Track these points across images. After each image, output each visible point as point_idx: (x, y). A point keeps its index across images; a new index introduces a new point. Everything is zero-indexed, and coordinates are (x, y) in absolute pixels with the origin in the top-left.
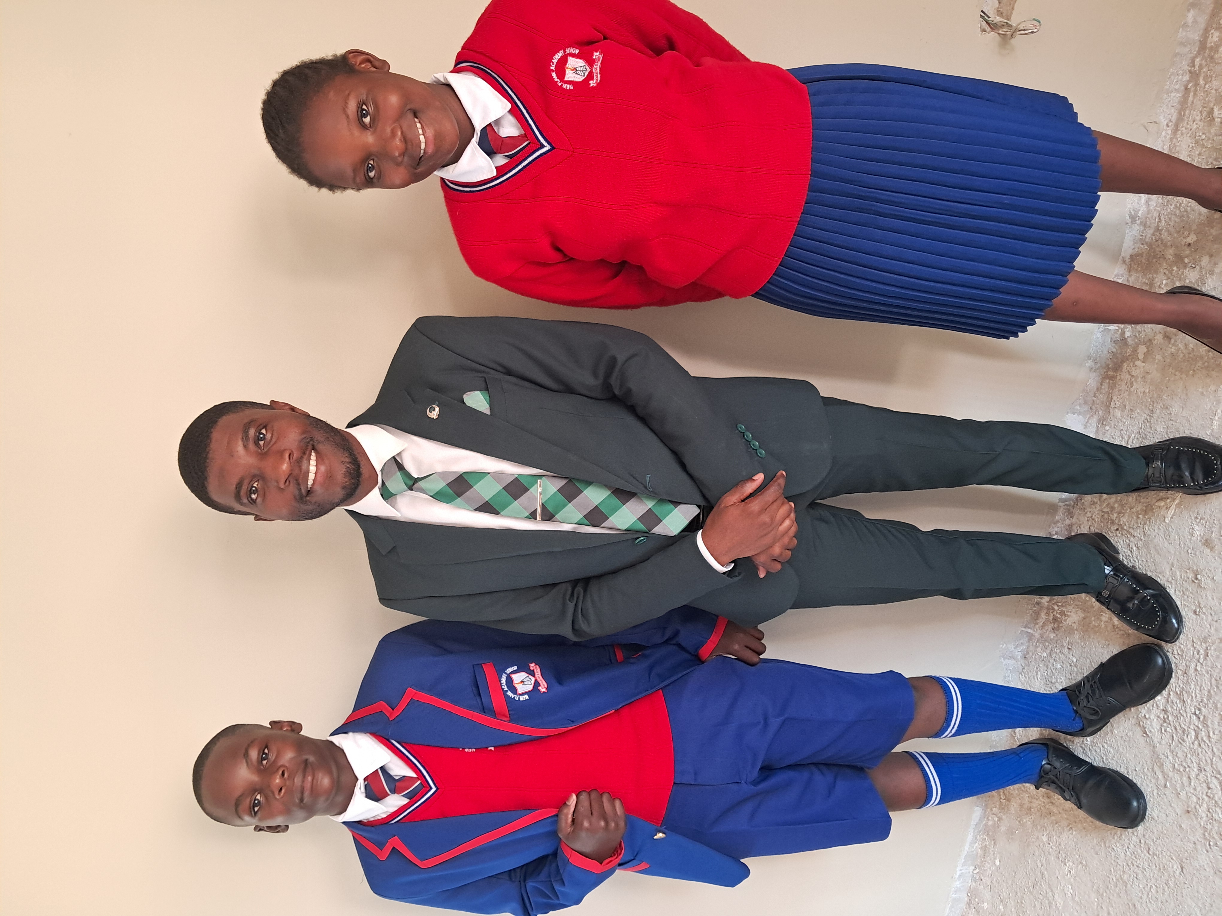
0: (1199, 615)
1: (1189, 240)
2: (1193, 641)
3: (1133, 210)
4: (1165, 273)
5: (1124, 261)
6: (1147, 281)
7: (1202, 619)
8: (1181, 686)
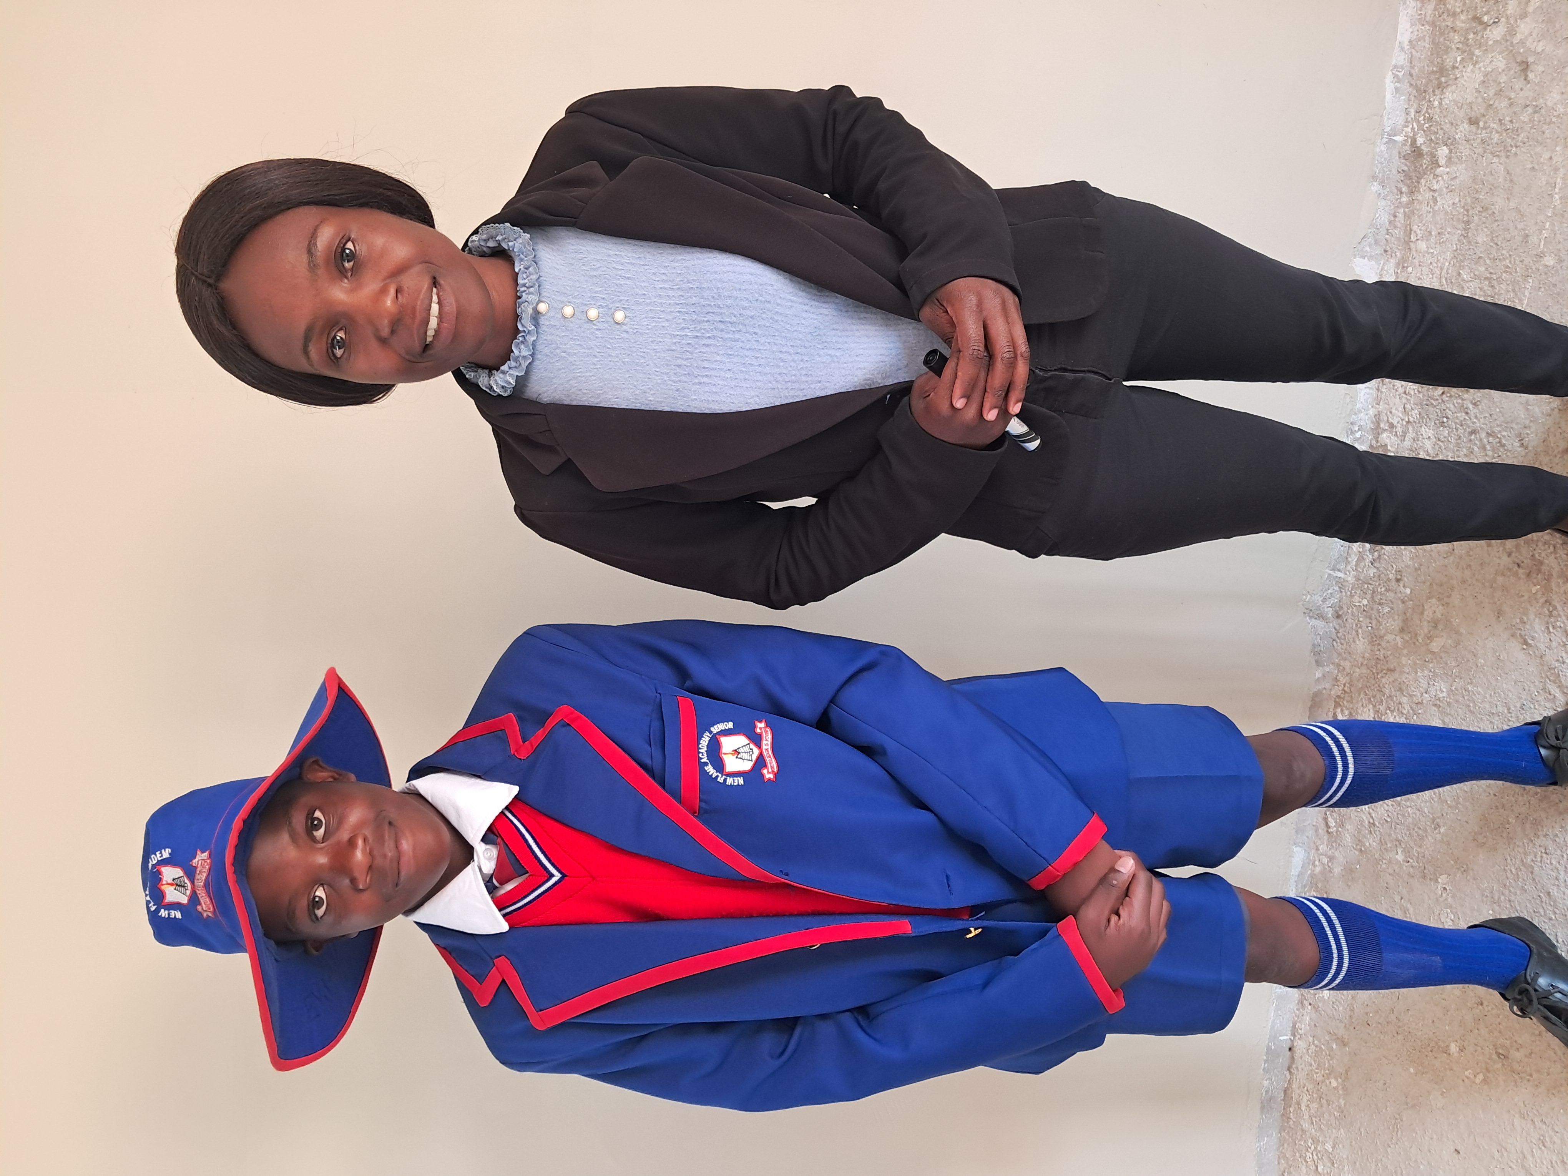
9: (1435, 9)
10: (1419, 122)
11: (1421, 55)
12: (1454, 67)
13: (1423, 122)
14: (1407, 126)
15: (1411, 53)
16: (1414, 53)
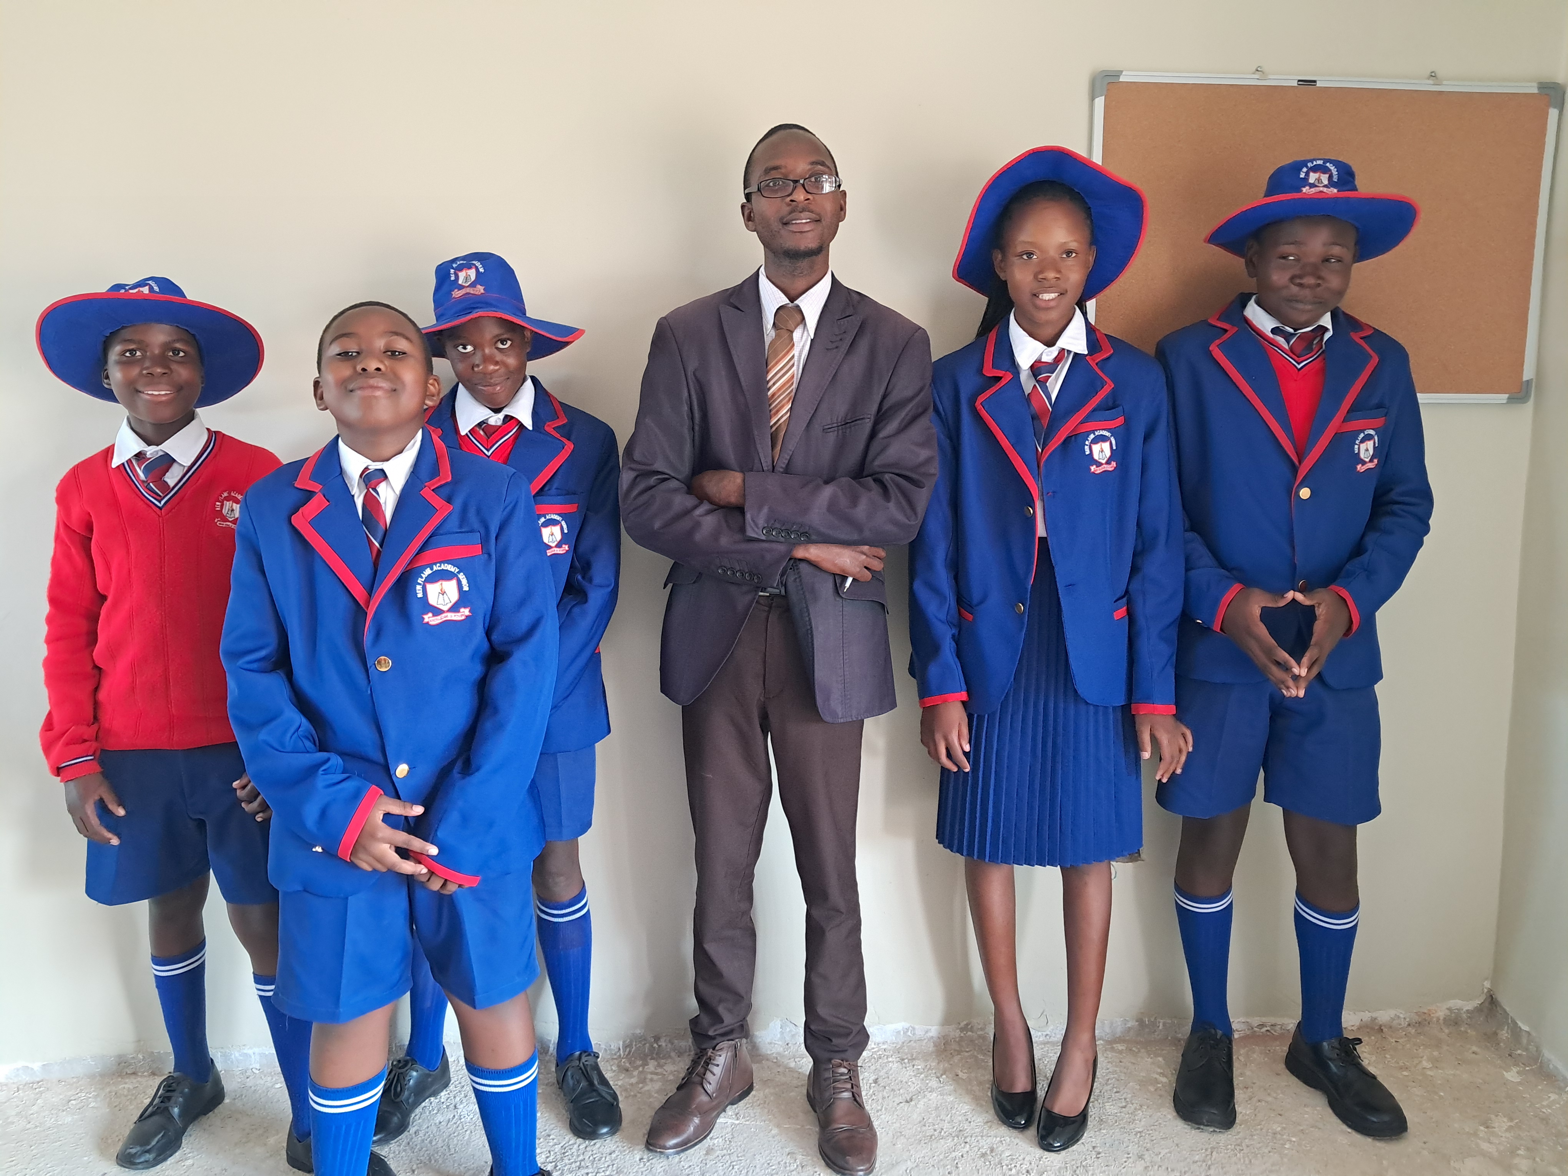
0: (641, 1162)
1: (960, 1074)
2: (613, 1165)
3: (972, 1026)
4: (927, 1066)
5: (927, 1032)
6: (914, 1056)
7: (639, 1165)
8: (566, 1168)
9: (955, 1050)
10: (878, 1051)
11: (924, 1046)
12: (913, 1066)
13: (878, 1054)
14: (875, 1044)
15: (925, 1039)
16: (925, 1041)
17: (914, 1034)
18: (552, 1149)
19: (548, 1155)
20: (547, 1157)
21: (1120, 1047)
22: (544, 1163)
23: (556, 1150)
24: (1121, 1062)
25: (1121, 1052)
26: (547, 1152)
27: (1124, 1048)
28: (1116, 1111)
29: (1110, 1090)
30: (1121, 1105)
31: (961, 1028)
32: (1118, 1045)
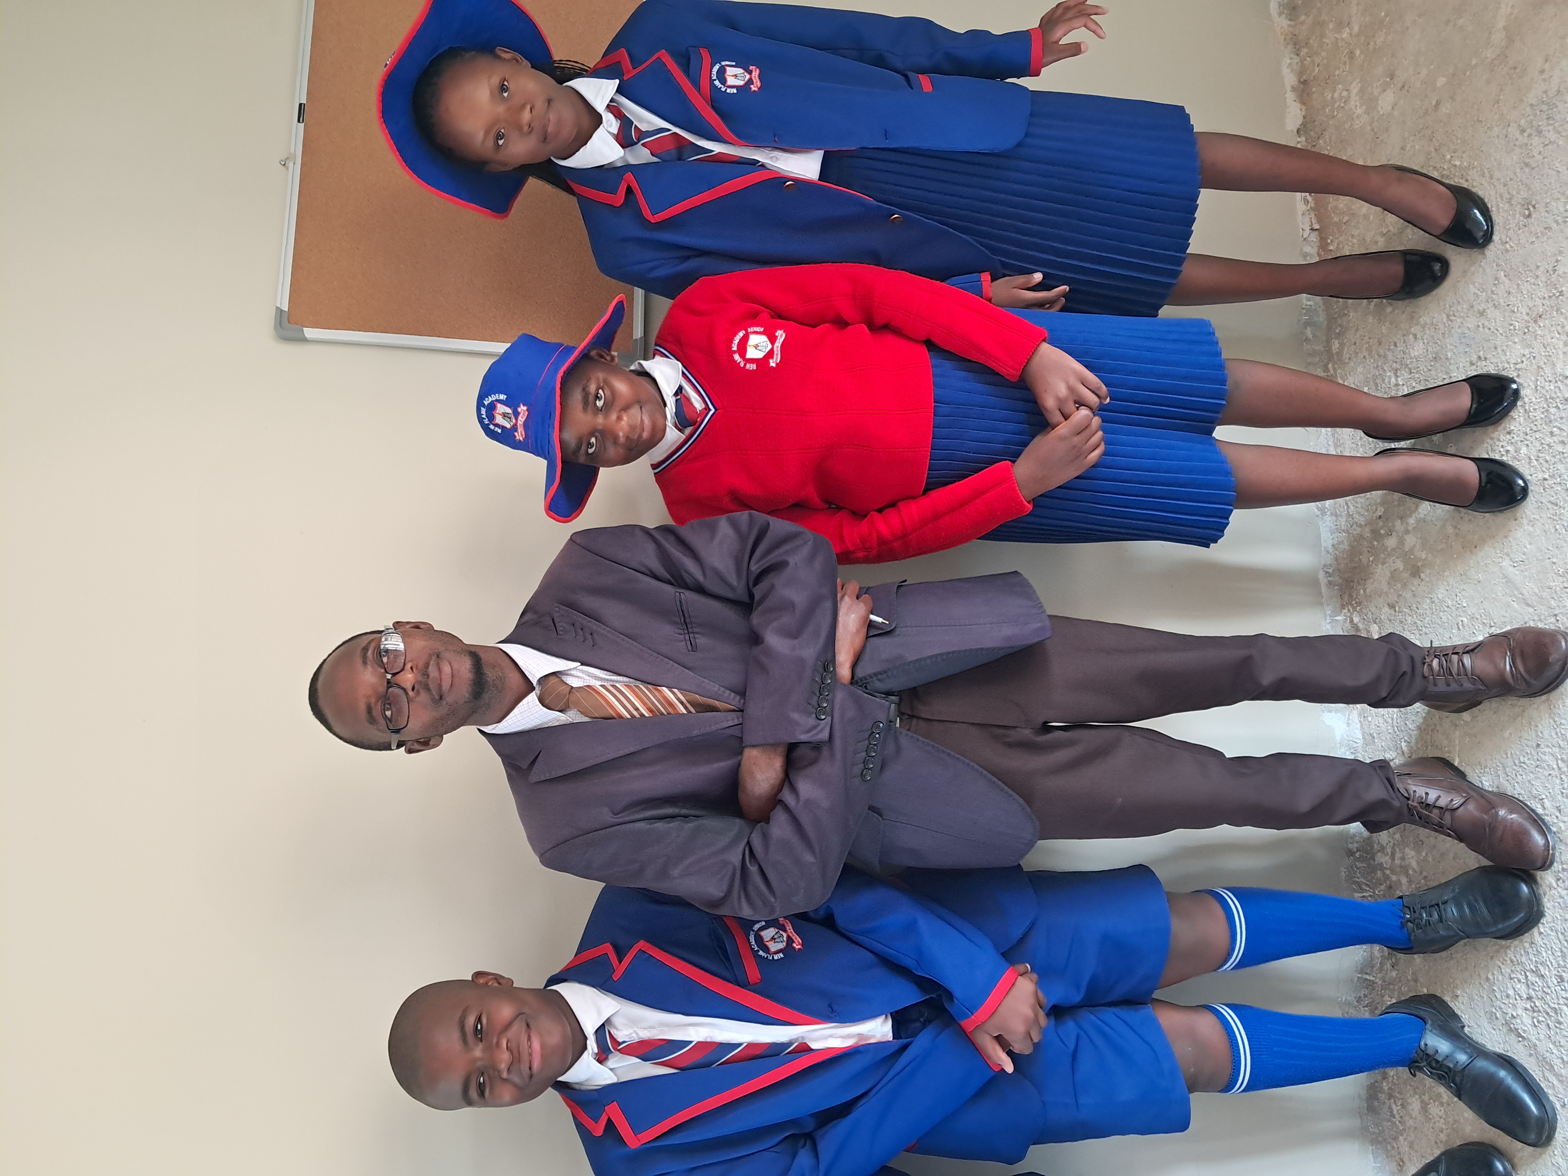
17: (1331, 565)
18: (1507, 975)
19: (1516, 980)
20: (1519, 981)
21: (1336, 345)
22: (1528, 985)
23: (1508, 971)
24: (1355, 344)
25: (1342, 345)
26: (1512, 981)
27: (1336, 342)
28: (1421, 344)
29: (1393, 352)
30: (1413, 340)
31: (1322, 514)
32: (1333, 348)
